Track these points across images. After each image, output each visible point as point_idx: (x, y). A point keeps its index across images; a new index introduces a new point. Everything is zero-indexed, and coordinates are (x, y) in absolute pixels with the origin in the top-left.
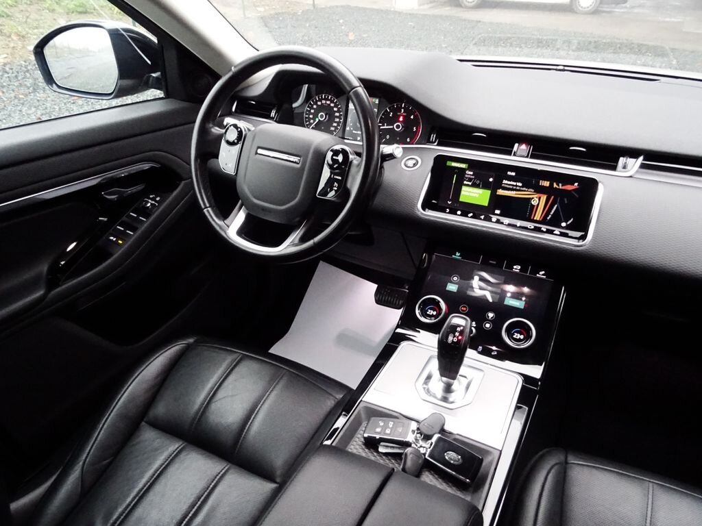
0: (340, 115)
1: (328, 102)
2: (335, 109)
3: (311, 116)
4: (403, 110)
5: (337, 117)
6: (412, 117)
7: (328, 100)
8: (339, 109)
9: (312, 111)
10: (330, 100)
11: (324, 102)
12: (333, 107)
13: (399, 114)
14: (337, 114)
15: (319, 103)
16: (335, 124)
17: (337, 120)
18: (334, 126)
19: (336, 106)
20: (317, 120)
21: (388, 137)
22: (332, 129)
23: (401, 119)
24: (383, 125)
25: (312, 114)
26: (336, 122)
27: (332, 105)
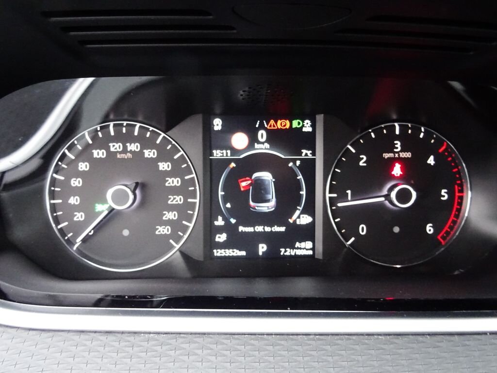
0: (186, 184)
1: (133, 147)
2: (164, 166)
3: (74, 200)
4: (398, 144)
5: (175, 191)
6: (431, 161)
7: (133, 140)
8: (176, 164)
9: (76, 182)
10: (140, 139)
11: (115, 147)
12: (154, 162)
13: (386, 156)
14: (174, 182)
15: (99, 154)
16: (171, 216)
17: (178, 200)
18: (169, 222)
19: (164, 155)
20: (102, 209)
21: (363, 229)
22: (163, 230)
23: (397, 170)
24: (344, 198)
25: (75, 191)
26: (172, 208)
27: (149, 154)
